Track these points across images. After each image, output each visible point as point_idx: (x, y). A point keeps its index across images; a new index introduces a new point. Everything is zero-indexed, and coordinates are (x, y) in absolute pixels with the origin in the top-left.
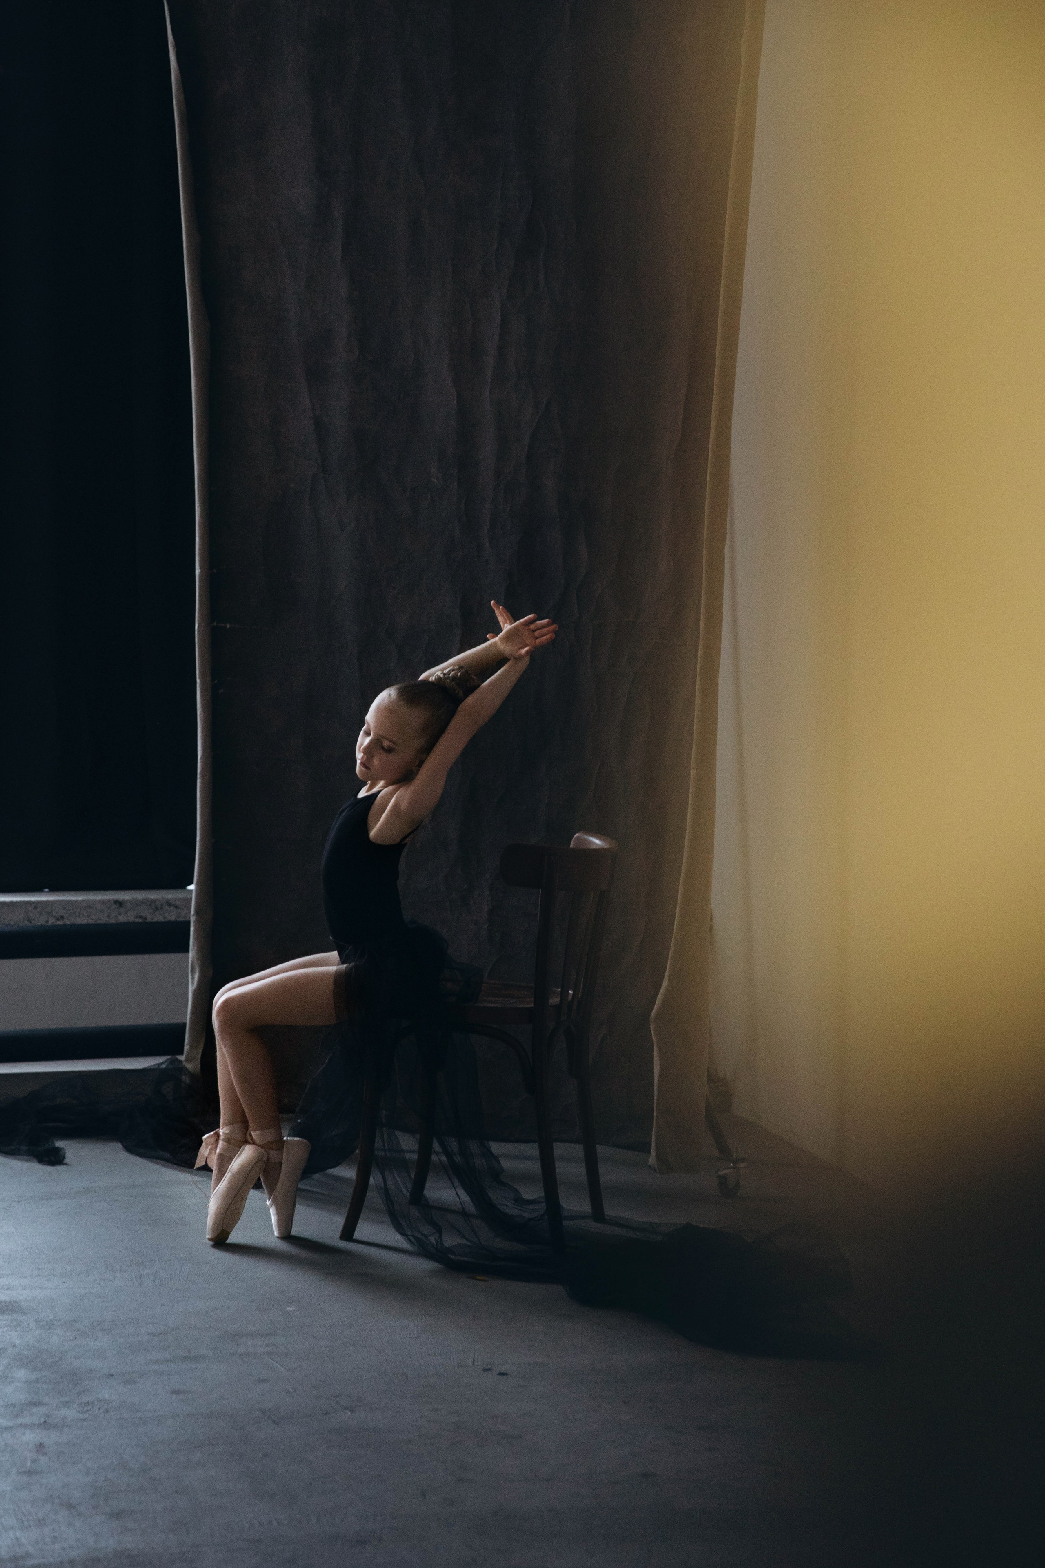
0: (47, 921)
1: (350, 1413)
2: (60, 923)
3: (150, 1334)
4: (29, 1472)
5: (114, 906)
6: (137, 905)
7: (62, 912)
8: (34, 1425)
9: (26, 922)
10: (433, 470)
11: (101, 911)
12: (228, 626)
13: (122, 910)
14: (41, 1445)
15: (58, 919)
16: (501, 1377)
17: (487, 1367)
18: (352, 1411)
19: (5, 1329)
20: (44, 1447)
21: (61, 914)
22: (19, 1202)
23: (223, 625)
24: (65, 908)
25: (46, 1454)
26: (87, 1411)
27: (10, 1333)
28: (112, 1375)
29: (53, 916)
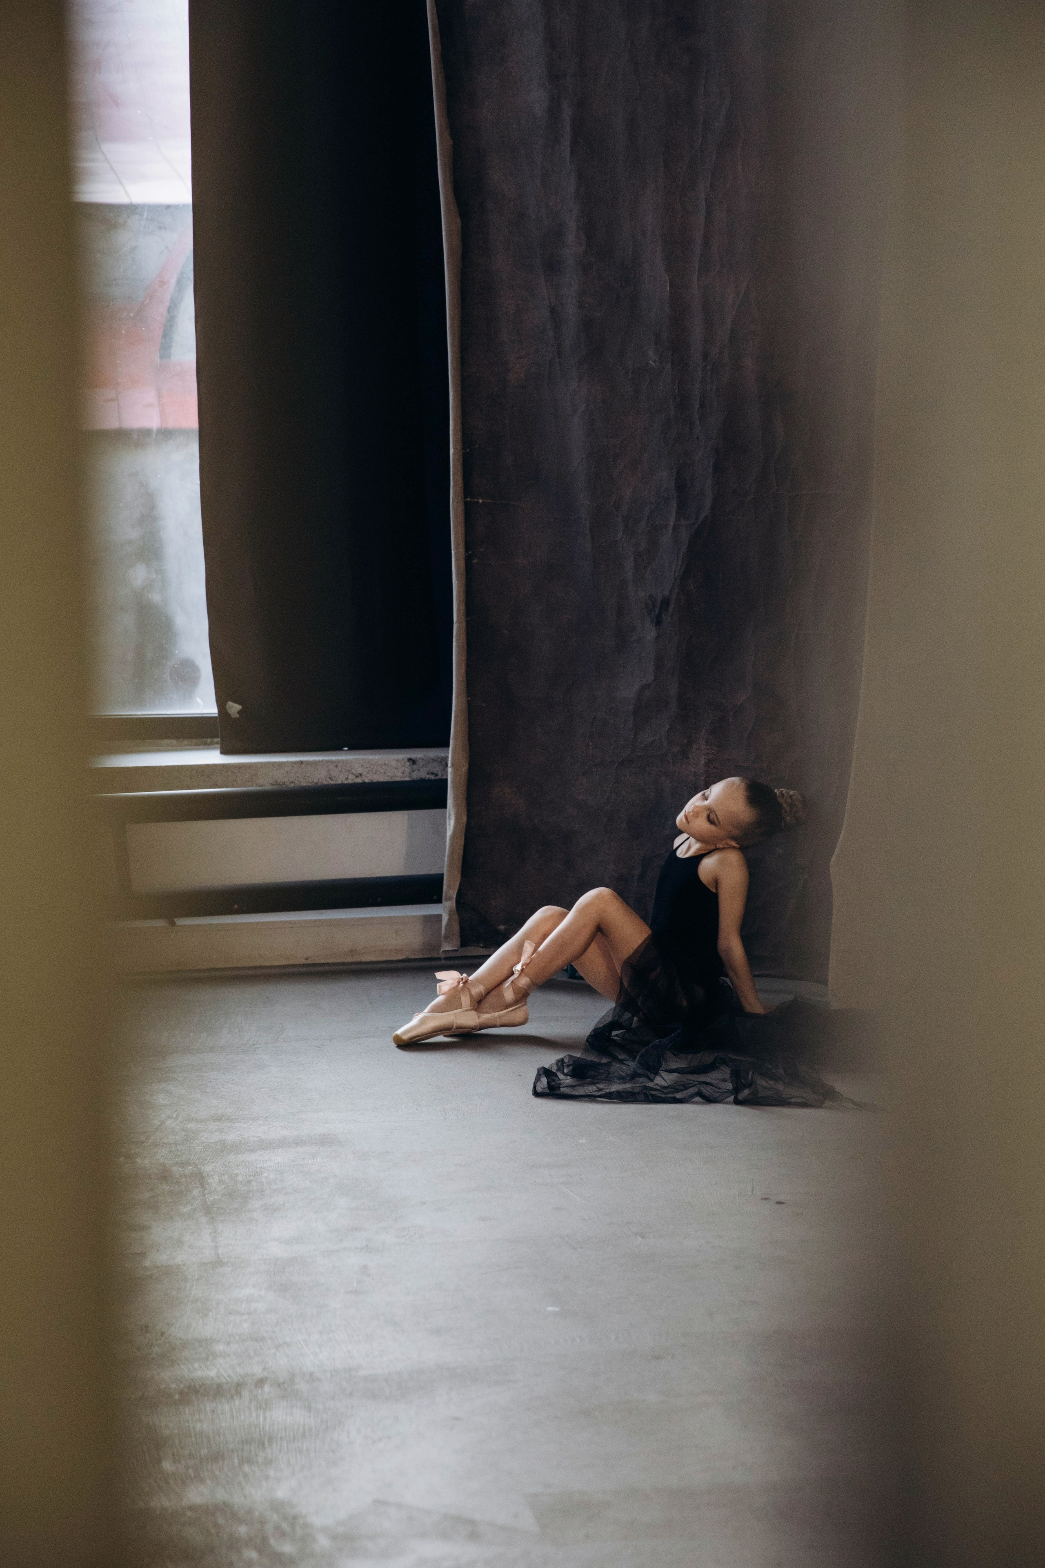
0: (347, 779)
1: (640, 1239)
2: (359, 780)
3: (457, 1165)
4: (356, 1291)
5: (408, 764)
6: (429, 762)
7: (360, 770)
8: (357, 1248)
9: (328, 779)
10: (651, 353)
11: (396, 768)
12: (480, 501)
13: (415, 767)
14: (365, 1267)
15: (357, 777)
16: (778, 1206)
17: (767, 1196)
18: (642, 1237)
19: (326, 1160)
20: (367, 1268)
21: (360, 772)
22: (330, 1041)
23: (476, 500)
24: (362, 766)
25: (369, 1275)
26: (404, 1236)
27: (330, 1163)
28: (424, 1203)
29: (352, 773)
